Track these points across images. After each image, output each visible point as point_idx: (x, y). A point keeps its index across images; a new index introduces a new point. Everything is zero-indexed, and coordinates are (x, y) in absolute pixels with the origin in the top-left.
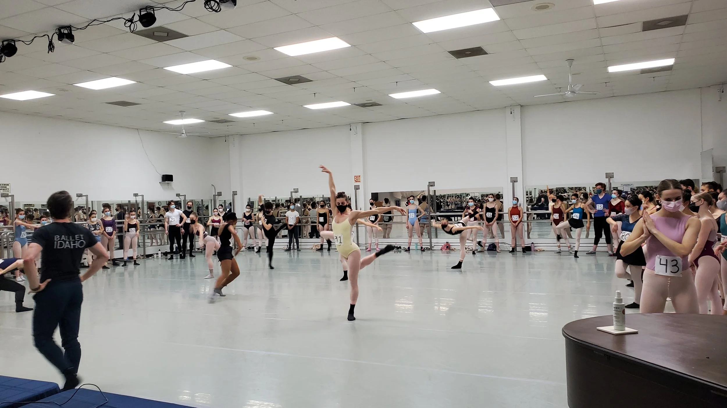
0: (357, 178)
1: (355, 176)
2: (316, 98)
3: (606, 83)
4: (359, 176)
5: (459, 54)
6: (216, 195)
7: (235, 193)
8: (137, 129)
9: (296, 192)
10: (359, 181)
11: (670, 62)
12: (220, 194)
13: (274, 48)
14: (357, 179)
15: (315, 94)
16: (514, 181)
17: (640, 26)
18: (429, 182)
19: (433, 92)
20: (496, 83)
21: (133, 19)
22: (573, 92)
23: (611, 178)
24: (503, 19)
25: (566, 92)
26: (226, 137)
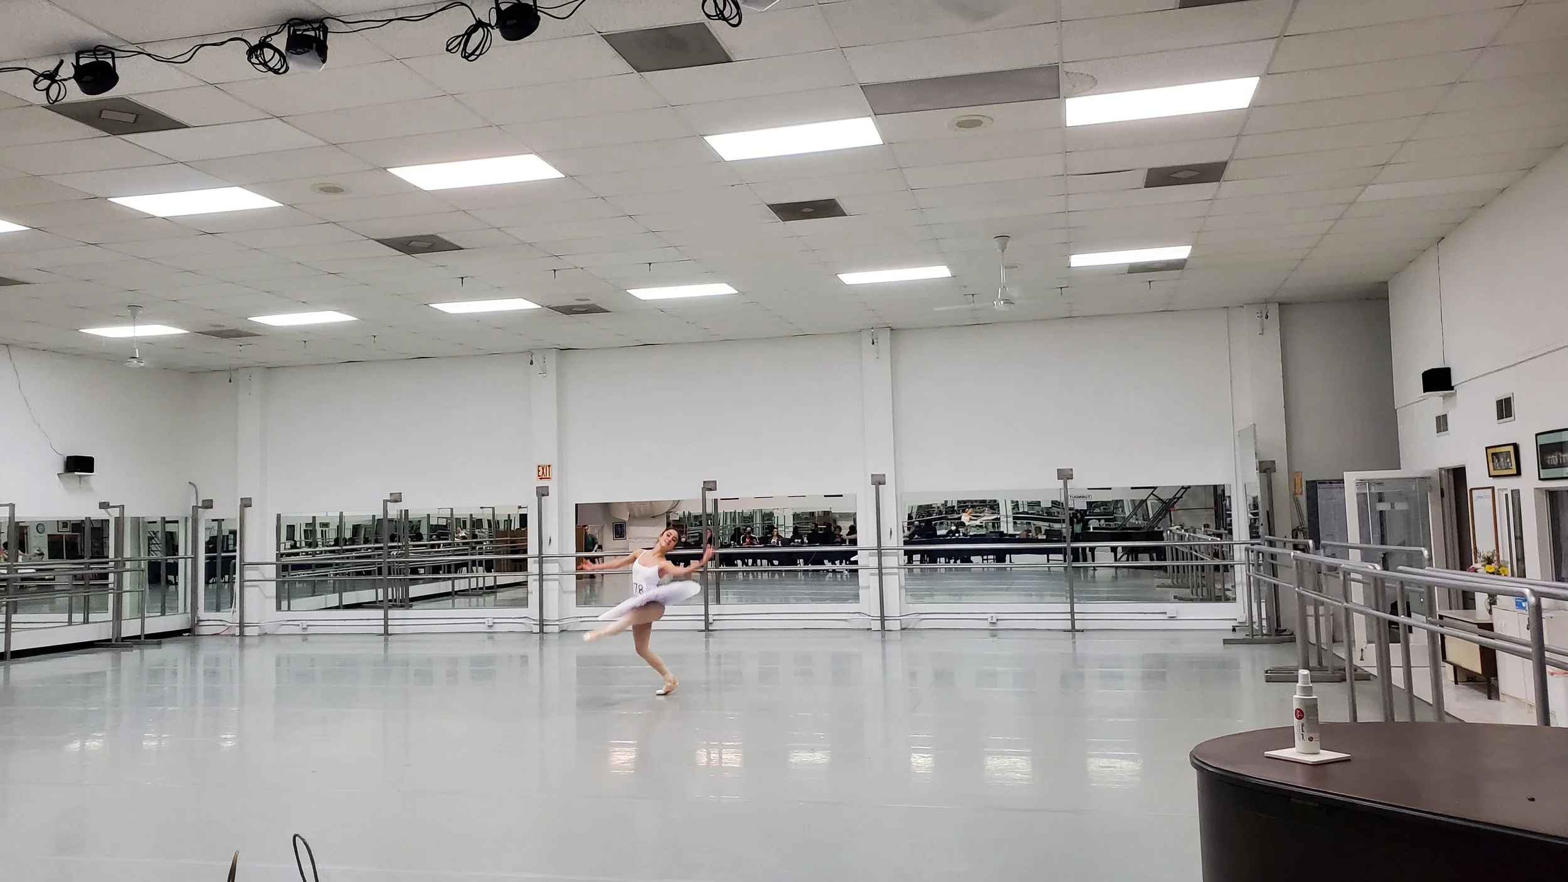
0: (543, 469)
1: (539, 467)
2: (464, 287)
3: (1061, 288)
4: (549, 466)
5: (789, 211)
6: (200, 507)
7: (246, 503)
8: (7, 345)
9: (396, 501)
10: (548, 477)
11: (1181, 252)
12: (208, 504)
13: (388, 170)
14: (544, 472)
15: (462, 278)
16: (878, 481)
17: (1141, 177)
18: (704, 482)
19: (722, 289)
20: (849, 278)
21: (57, 74)
22: (1008, 302)
23: (1068, 481)
24: (888, 143)
25: (995, 302)
26: (232, 372)
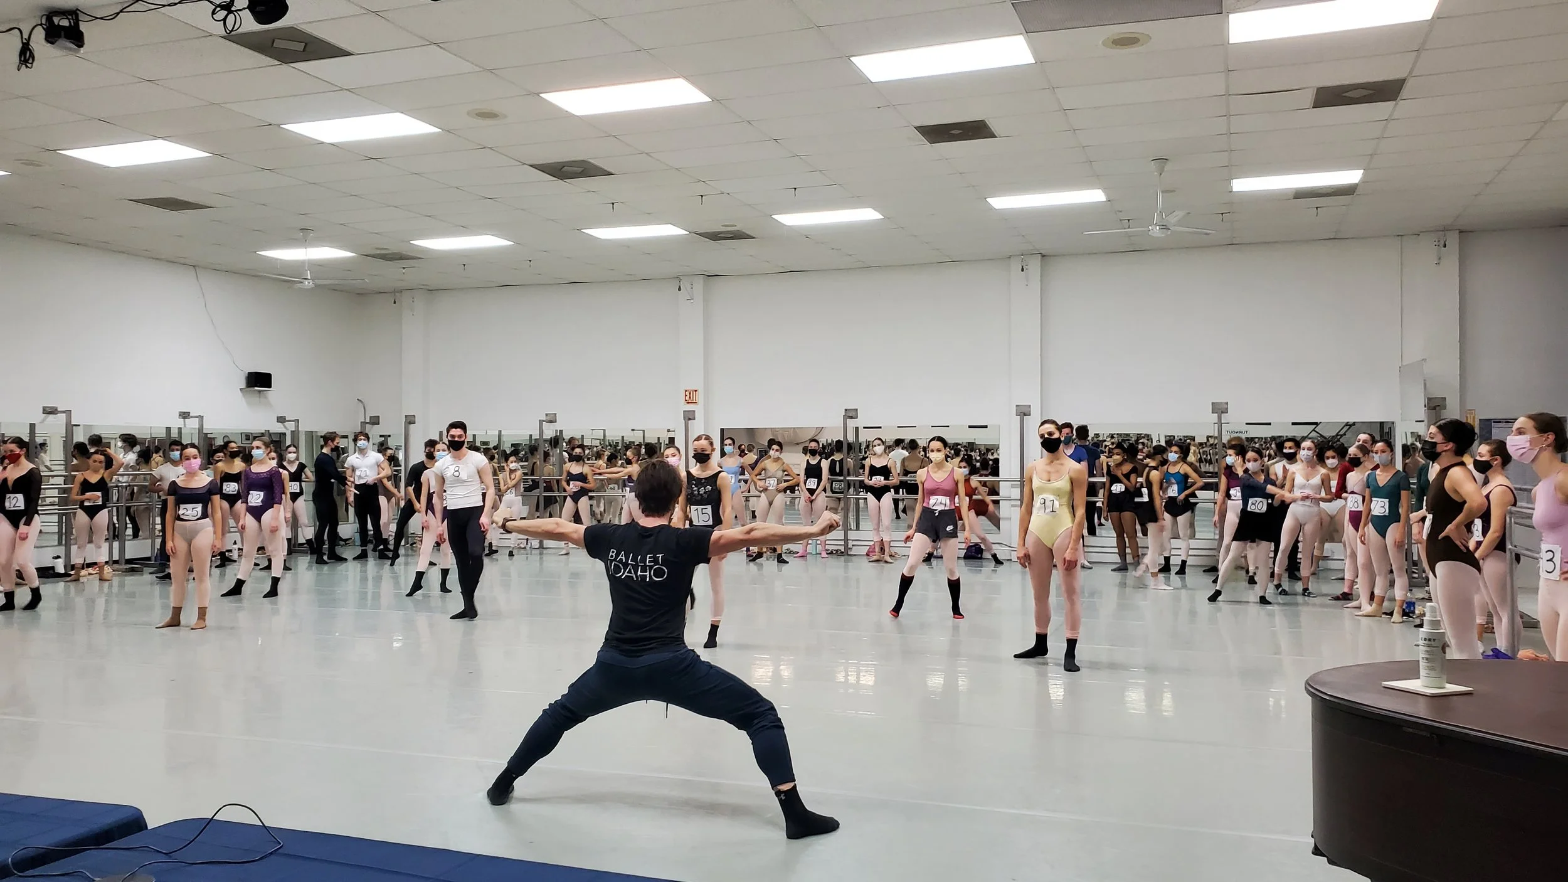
0: (690, 394)
1: (686, 391)
2: (615, 213)
3: (1222, 214)
4: (696, 391)
5: (937, 133)
6: (367, 423)
7: (410, 421)
8: (194, 266)
9: (551, 422)
10: (694, 401)
11: (1352, 177)
12: (375, 421)
13: (541, 95)
14: (690, 397)
15: (613, 204)
16: (1023, 413)
17: (1309, 97)
18: (846, 410)
19: (868, 215)
20: (999, 203)
21: (233, 5)
22: (1165, 227)
23: (1222, 414)
24: (1039, 62)
25: (1150, 227)
26: (397, 294)
